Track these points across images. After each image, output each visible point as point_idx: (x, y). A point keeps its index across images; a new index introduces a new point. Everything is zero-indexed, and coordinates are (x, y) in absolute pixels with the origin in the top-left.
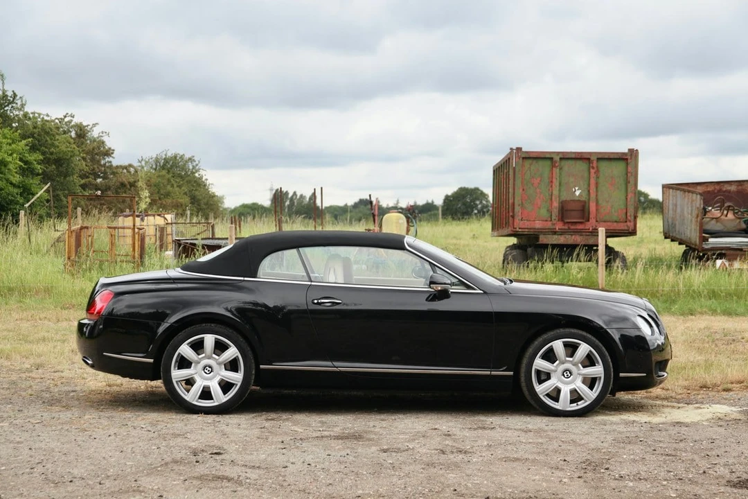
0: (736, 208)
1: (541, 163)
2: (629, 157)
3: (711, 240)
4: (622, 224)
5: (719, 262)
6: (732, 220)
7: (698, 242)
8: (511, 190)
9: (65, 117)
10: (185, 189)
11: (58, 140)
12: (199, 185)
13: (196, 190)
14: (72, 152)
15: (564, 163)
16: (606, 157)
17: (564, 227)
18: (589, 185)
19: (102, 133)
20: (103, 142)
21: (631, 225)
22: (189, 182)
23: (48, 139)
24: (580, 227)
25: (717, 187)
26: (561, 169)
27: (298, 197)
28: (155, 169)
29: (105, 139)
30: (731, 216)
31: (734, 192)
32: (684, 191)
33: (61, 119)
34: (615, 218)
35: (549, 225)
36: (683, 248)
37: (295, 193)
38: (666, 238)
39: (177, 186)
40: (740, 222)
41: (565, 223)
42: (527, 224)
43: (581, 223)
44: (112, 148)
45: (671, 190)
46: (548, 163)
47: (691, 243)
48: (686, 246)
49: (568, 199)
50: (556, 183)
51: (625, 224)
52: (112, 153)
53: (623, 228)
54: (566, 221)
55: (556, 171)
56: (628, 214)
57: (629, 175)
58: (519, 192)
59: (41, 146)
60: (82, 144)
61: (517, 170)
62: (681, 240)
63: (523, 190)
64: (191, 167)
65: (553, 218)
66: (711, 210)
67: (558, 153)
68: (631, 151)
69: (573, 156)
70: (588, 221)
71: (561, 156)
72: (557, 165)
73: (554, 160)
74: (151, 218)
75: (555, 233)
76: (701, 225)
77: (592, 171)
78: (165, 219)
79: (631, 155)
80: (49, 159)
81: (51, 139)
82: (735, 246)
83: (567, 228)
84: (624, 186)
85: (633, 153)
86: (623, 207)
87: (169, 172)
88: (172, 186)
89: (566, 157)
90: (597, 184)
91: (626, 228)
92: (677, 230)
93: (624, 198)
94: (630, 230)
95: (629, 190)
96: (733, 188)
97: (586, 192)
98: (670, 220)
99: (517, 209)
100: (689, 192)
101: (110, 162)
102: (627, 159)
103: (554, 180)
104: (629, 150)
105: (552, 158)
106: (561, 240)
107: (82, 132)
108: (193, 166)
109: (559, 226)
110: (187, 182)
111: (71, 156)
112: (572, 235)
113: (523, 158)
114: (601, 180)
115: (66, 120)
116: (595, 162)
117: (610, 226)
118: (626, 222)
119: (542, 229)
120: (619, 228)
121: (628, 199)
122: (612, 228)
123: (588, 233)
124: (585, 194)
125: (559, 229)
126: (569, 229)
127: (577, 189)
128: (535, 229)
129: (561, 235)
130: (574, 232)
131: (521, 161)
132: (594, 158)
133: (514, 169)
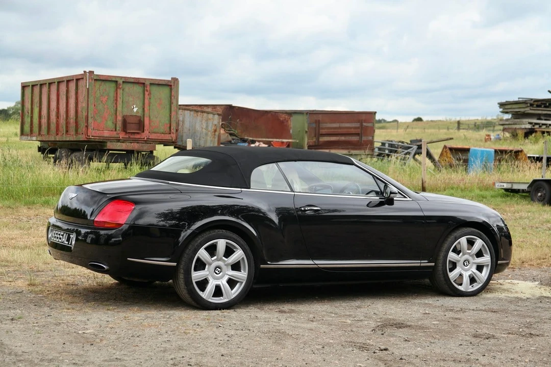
1: (108, 84)
2: (172, 84)
4: (168, 135)
8: (85, 105)
15: (125, 85)
16: (157, 83)
17: (125, 137)
18: (144, 104)
21: (174, 136)
24: (137, 136)
26: (123, 90)
34: (162, 131)
35: (114, 134)
41: (126, 133)
42: (98, 133)
43: (138, 133)
46: (113, 85)
49: (128, 114)
50: (120, 101)
51: (170, 135)
53: (168, 139)
54: (127, 131)
55: (120, 91)
56: (172, 128)
57: (172, 98)
58: (91, 108)
61: (90, 89)
63: (95, 105)
65: (118, 129)
67: (122, 77)
69: (132, 81)
70: (143, 132)
71: (123, 80)
72: (120, 87)
73: (118, 83)
75: (118, 140)
76: (220, 137)
77: (146, 93)
79: (174, 83)
83: (127, 137)
84: (168, 106)
85: (175, 80)
86: (167, 122)
89: (127, 81)
90: (150, 103)
91: (170, 138)
93: (168, 115)
94: (173, 140)
95: (173, 109)
97: (142, 109)
99: (90, 120)
102: (171, 85)
103: (118, 99)
104: (172, 78)
105: (117, 82)
106: (124, 146)
109: (122, 136)
112: (131, 143)
113: (95, 80)
114: (152, 101)
116: (148, 86)
117: (159, 137)
118: (170, 133)
119: (109, 137)
120: (166, 139)
121: (172, 117)
122: (160, 138)
123: (143, 142)
124: (141, 111)
125: (122, 138)
126: (129, 138)
127: (135, 106)
128: (104, 137)
129: (123, 142)
130: (133, 140)
131: (93, 82)
132: (148, 83)
133: (88, 89)
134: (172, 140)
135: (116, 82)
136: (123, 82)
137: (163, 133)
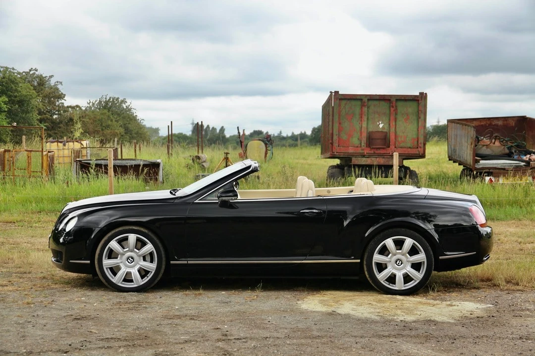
0: (501, 138)
1: (353, 103)
2: (420, 98)
3: (482, 162)
4: (414, 150)
5: (487, 178)
6: (499, 146)
7: (472, 164)
8: (331, 123)
9: (30, 71)
10: (121, 123)
11: (21, 87)
12: (131, 120)
13: (129, 123)
14: (31, 95)
15: (371, 103)
16: (403, 98)
17: (370, 152)
18: (390, 120)
19: (57, 82)
20: (58, 89)
21: (421, 150)
22: (124, 118)
23: (13, 86)
25: (488, 122)
26: (368, 107)
27: (211, 129)
28: (100, 109)
29: (59, 86)
30: (497, 143)
31: (500, 125)
32: (462, 124)
33: (27, 72)
34: (409, 145)
35: (359, 150)
36: (462, 167)
37: (208, 126)
38: (450, 160)
39: (116, 121)
40: (504, 148)
41: (371, 149)
42: (343, 150)
43: (383, 148)
44: (64, 93)
45: (453, 124)
46: (359, 103)
47: (467, 164)
48: (464, 166)
49: (374, 130)
50: (365, 118)
51: (417, 149)
52: (64, 97)
53: (415, 153)
54: (372, 147)
55: (365, 109)
56: (419, 142)
57: (420, 113)
58: (336, 126)
59: (8, 91)
60: (42, 90)
61: (335, 108)
62: (460, 161)
63: (340, 123)
64: (125, 107)
65: (363, 144)
66: (483, 139)
67: (366, 96)
68: (421, 94)
69: (378, 98)
70: (389, 147)
71: (368, 97)
72: (365, 104)
73: (363, 100)
74: (71, 144)
75: (363, 156)
76: (474, 150)
77: (392, 109)
78: (82, 144)
80: (14, 101)
81: (15, 86)
82: (499, 166)
83: (373, 152)
84: (416, 121)
85: (423, 97)
86: (415, 136)
87: (109, 111)
88: (112, 121)
89: (372, 98)
90: (395, 119)
91: (417, 153)
92: (457, 153)
93: (416, 129)
94: (421, 154)
95: (420, 124)
96: (500, 123)
97: (387, 125)
98: (452, 147)
99: (335, 137)
100: (466, 125)
101: (63, 103)
102: (418, 100)
103: (363, 116)
104: (420, 93)
106: (368, 161)
107: (41, 82)
108: (126, 106)
109: (367, 151)
110: (123, 118)
111: (30, 99)
112: (376, 158)
113: (340, 99)
114: (398, 116)
115: (31, 73)
116: (394, 102)
117: (405, 151)
118: (418, 148)
119: (354, 153)
120: (412, 153)
121: (420, 131)
122: (407, 153)
123: (388, 157)
124: (387, 127)
125: (367, 153)
126: (374, 153)
127: (380, 122)
128: (349, 153)
129: (368, 157)
130: (378, 155)
131: (338, 101)
132: (393, 100)
133: (333, 108)
134: (419, 154)
135: (361, 100)
136: (368, 100)
137: (410, 148)
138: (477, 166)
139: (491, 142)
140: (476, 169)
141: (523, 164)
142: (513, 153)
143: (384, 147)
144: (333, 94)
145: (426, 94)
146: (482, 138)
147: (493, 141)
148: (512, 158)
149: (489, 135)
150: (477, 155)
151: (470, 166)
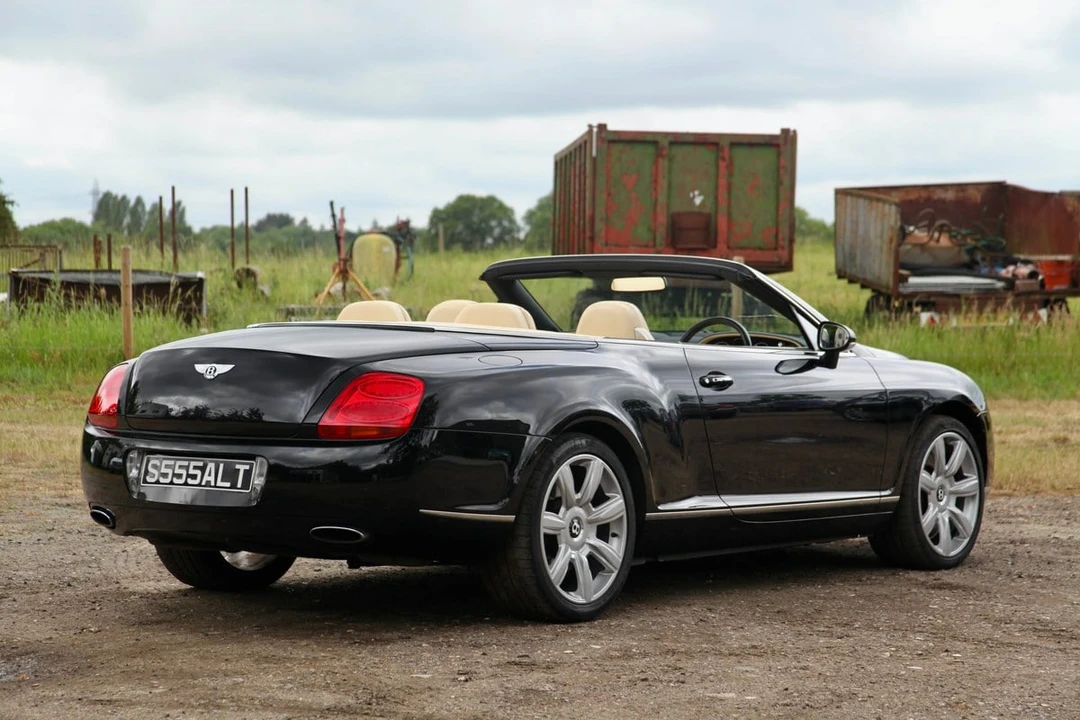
0: (953, 228)
1: (639, 149)
2: (781, 142)
3: (913, 280)
4: (770, 253)
5: (925, 317)
6: (947, 248)
7: (891, 283)
8: (588, 194)
15: (676, 149)
16: (745, 140)
18: (717, 188)
21: (784, 254)
25: (924, 194)
26: (671, 160)
30: (945, 241)
31: (950, 201)
32: (871, 199)
34: (758, 244)
36: (867, 294)
38: (840, 277)
40: (959, 252)
41: (677, 251)
43: (703, 249)
45: (849, 199)
46: (651, 150)
47: (879, 286)
48: (874, 290)
49: (682, 211)
50: (663, 183)
51: (775, 252)
53: (771, 259)
54: (678, 247)
55: (664, 164)
56: (780, 236)
57: (782, 172)
58: (601, 198)
61: (598, 162)
62: (865, 280)
63: (609, 194)
65: (658, 240)
66: (913, 231)
67: (666, 135)
68: (785, 132)
69: (691, 139)
70: (715, 245)
71: (671, 139)
72: (664, 153)
73: (660, 145)
76: (897, 254)
77: (722, 165)
79: (785, 140)
82: (949, 290)
84: (773, 190)
85: (789, 137)
86: (771, 224)
89: (678, 140)
90: (729, 186)
91: (776, 259)
92: (858, 261)
93: (773, 209)
94: (782, 263)
95: (782, 196)
96: (950, 195)
97: (712, 199)
98: (847, 247)
99: (599, 226)
100: (878, 200)
102: (778, 146)
103: (660, 179)
104: (782, 130)
105: (657, 143)
113: (610, 142)
114: (736, 180)
116: (726, 150)
117: (750, 256)
118: (776, 249)
120: (765, 260)
121: (780, 212)
124: (709, 202)
127: (696, 193)
131: (605, 145)
132: (725, 143)
133: (594, 160)
134: (779, 262)
135: (655, 143)
137: (760, 249)
138: (902, 289)
139: (932, 238)
140: (899, 295)
141: (1000, 285)
142: (977, 263)
143: (705, 246)
144: (595, 130)
145: (795, 132)
146: (912, 228)
147: (936, 235)
148: (976, 273)
149: (925, 223)
150: (904, 266)
151: (888, 287)
